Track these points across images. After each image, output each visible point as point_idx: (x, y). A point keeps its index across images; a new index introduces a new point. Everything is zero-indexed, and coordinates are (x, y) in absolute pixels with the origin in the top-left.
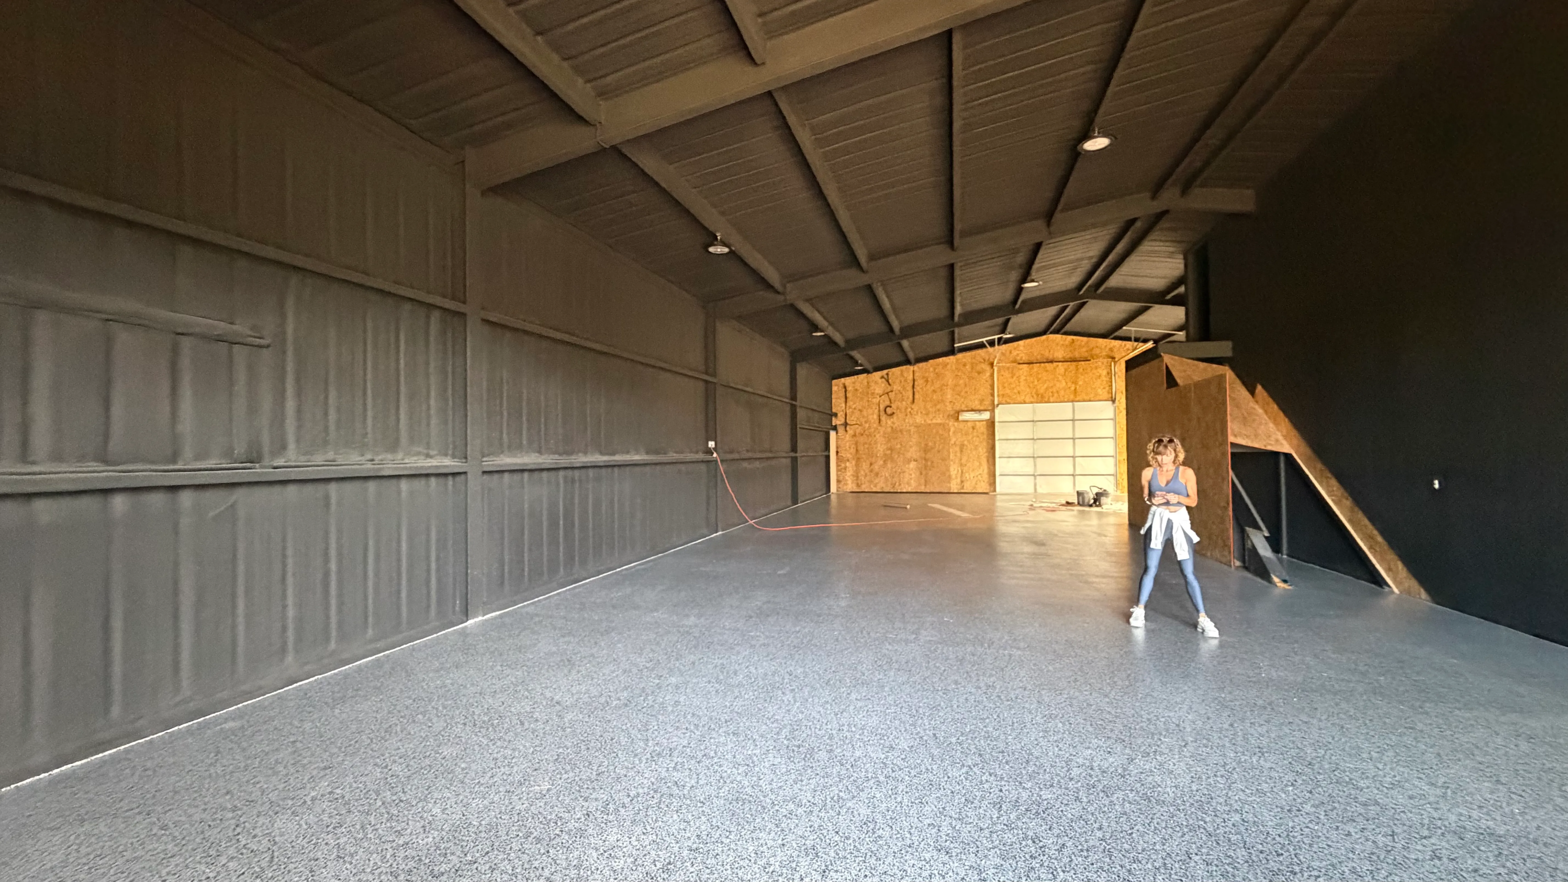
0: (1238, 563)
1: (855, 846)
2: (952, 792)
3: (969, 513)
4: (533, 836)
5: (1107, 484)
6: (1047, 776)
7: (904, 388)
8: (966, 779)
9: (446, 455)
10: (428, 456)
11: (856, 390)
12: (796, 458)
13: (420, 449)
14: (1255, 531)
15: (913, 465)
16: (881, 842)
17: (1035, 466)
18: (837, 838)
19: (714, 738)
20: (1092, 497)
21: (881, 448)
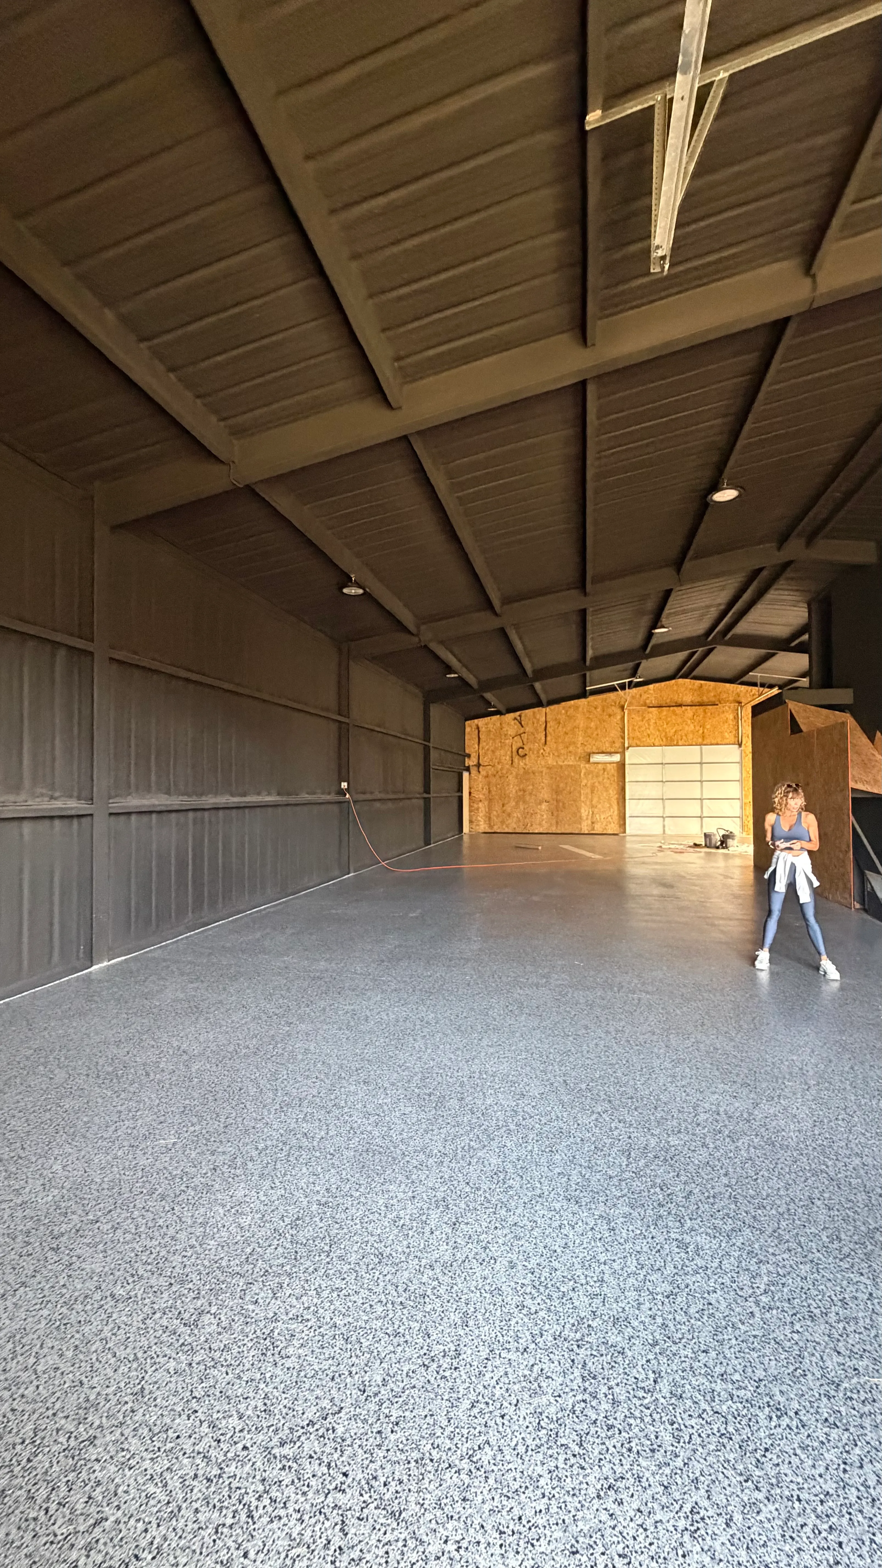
0: (858, 906)
1: (485, 1197)
2: (582, 1140)
3: (599, 854)
4: (157, 1193)
5: (733, 827)
6: (675, 1123)
7: (537, 730)
8: (596, 1126)
9: (71, 797)
10: (52, 798)
11: (490, 731)
12: (429, 798)
13: (44, 791)
14: (874, 875)
15: (544, 806)
16: (511, 1193)
17: (664, 808)
18: (468, 1189)
19: (345, 1087)
20: (719, 839)
21: (512, 790)
